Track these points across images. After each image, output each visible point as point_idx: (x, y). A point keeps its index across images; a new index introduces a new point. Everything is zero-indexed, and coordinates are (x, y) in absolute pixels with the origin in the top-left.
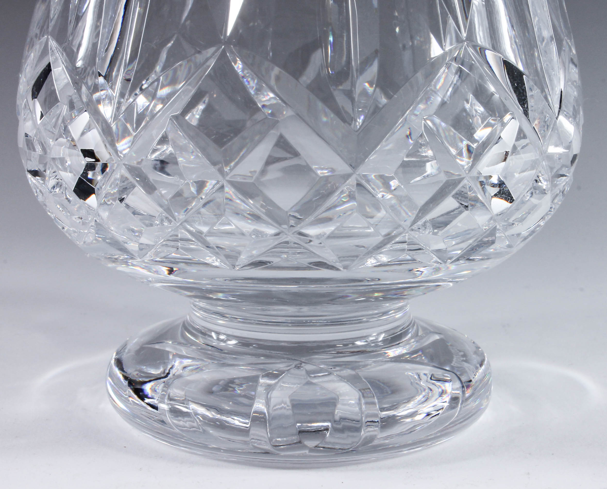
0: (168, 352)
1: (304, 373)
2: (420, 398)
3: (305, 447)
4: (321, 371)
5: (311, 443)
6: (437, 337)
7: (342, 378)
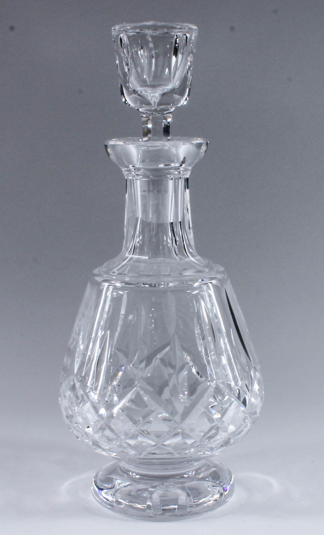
0: (113, 478)
1: (165, 486)
2: (210, 495)
3: (165, 515)
4: (171, 485)
5: (167, 514)
6: (214, 469)
7: (179, 488)
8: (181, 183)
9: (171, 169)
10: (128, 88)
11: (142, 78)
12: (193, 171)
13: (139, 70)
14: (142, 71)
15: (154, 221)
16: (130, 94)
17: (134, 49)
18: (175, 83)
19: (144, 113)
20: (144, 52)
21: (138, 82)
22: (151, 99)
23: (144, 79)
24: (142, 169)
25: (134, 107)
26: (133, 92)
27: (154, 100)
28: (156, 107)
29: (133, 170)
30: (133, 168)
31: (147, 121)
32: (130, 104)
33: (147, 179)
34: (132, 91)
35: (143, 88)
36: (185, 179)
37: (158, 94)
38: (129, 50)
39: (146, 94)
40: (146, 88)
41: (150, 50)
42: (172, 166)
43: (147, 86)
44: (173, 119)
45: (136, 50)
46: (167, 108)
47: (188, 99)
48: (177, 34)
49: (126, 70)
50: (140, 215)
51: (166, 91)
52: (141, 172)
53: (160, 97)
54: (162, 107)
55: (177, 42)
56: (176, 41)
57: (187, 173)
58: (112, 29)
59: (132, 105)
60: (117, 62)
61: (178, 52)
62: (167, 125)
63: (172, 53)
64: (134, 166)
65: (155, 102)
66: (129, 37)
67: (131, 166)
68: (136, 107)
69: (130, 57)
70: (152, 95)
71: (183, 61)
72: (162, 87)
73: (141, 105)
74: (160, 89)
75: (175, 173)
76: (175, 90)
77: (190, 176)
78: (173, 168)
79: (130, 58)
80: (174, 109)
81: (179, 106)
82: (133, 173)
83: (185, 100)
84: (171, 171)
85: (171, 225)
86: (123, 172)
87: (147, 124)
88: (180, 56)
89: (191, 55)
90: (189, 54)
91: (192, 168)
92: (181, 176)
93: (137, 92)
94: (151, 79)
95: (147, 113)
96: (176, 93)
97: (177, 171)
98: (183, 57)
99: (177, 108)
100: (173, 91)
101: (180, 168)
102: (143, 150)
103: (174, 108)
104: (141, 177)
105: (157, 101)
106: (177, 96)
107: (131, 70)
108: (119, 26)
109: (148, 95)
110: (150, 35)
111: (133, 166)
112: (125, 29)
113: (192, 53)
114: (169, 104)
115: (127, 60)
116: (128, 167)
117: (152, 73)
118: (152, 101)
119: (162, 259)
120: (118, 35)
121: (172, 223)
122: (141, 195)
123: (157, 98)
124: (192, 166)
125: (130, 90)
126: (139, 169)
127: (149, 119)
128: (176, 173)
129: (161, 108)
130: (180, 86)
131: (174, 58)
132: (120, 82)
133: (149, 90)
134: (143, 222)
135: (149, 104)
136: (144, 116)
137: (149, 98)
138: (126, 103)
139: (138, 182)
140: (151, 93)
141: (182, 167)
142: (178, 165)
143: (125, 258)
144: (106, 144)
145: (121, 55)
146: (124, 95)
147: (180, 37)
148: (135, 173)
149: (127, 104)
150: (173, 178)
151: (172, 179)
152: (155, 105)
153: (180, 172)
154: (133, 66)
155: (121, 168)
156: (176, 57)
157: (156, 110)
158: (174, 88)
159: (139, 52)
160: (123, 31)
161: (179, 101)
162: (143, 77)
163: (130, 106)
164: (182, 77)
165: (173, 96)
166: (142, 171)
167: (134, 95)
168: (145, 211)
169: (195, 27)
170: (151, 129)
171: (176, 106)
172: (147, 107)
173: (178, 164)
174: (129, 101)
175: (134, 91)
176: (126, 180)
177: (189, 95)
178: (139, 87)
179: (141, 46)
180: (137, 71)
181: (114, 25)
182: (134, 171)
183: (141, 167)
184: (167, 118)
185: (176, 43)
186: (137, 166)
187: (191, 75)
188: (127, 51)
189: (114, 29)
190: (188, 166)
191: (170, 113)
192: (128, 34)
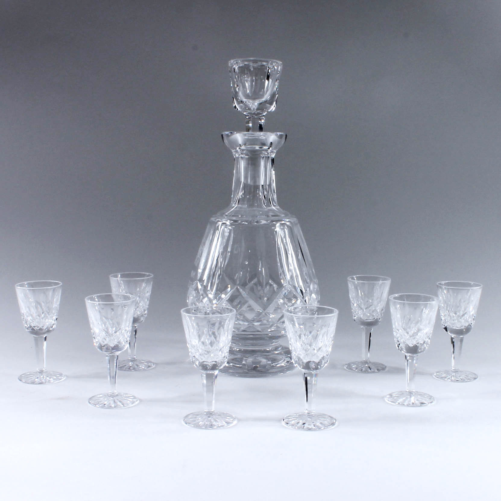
11: (246, 93)
12: (277, 153)
15: (252, 184)
16: (238, 102)
17: (242, 76)
18: (267, 97)
20: (248, 78)
21: (244, 96)
22: (252, 107)
25: (241, 111)
28: (255, 112)
31: (249, 121)
33: (247, 157)
35: (247, 100)
39: (249, 103)
40: (249, 100)
41: (252, 77)
43: (249, 98)
44: (265, 120)
46: (262, 112)
47: (275, 106)
48: (269, 66)
49: (237, 89)
50: (242, 180)
51: (261, 102)
53: (258, 105)
56: (268, 71)
60: (232, 85)
61: (270, 78)
62: (261, 124)
63: (266, 78)
65: (254, 108)
66: (239, 68)
69: (240, 81)
71: (272, 84)
73: (245, 110)
74: (258, 100)
77: (275, 156)
80: (266, 114)
81: (269, 111)
84: (263, 152)
87: (249, 124)
88: (270, 80)
90: (277, 80)
92: (269, 156)
93: (243, 102)
94: (252, 94)
95: (249, 115)
96: (268, 103)
98: (272, 81)
99: (268, 113)
100: (266, 102)
105: (256, 108)
106: (268, 105)
107: (240, 89)
108: (234, 60)
110: (252, 66)
114: (263, 110)
115: (238, 82)
116: (236, 149)
117: (253, 90)
120: (233, 66)
121: (263, 185)
123: (256, 106)
124: (277, 150)
125: (238, 100)
129: (258, 113)
130: (270, 100)
131: (267, 81)
132: (232, 96)
133: (251, 101)
134: (244, 184)
135: (250, 109)
136: (247, 117)
140: (252, 103)
143: (233, 207)
144: (222, 134)
145: (234, 80)
146: (234, 103)
147: (271, 68)
149: (236, 109)
152: (254, 110)
154: (241, 87)
155: (231, 150)
157: (254, 114)
158: (266, 100)
160: (235, 63)
161: (270, 108)
163: (238, 110)
164: (271, 94)
165: (266, 105)
167: (241, 104)
168: (246, 178)
169: (280, 62)
170: (251, 127)
171: (267, 111)
172: (249, 112)
174: (237, 107)
175: (241, 101)
177: (276, 104)
178: (245, 99)
180: (243, 90)
181: (230, 60)
184: (262, 119)
185: (268, 72)
187: (278, 94)
188: (238, 77)
189: (230, 62)
190: (274, 149)
191: (264, 116)
192: (238, 65)
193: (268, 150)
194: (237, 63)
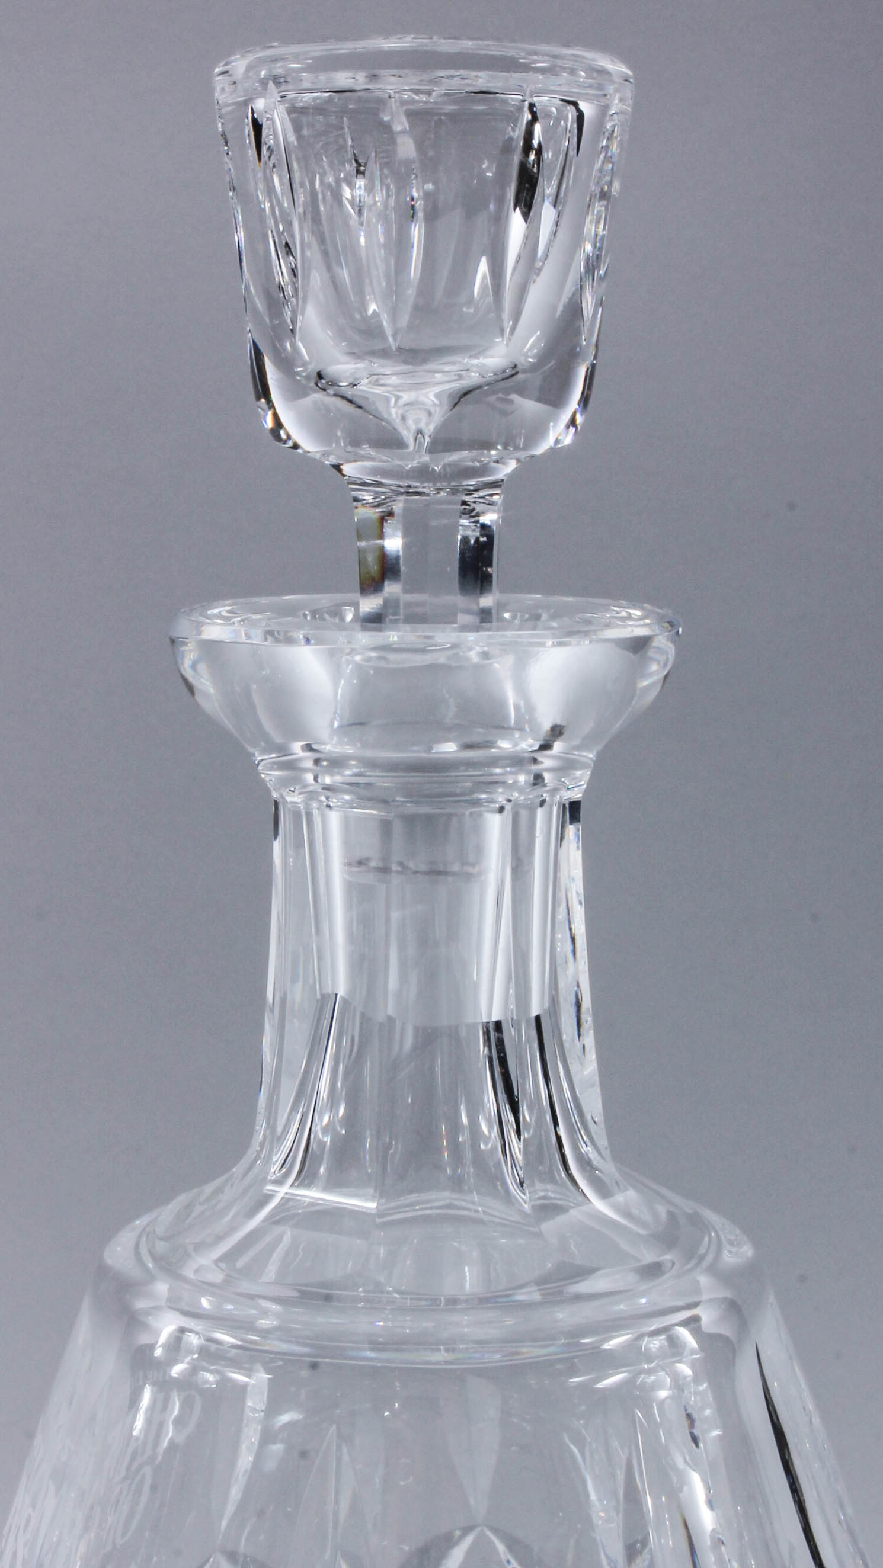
8: (544, 821)
9: (494, 762)
10: (286, 364)
11: (358, 316)
13: (345, 274)
14: (359, 277)
15: (409, 1014)
16: (296, 392)
17: (323, 175)
19: (369, 485)
20: (370, 189)
21: (341, 334)
22: (403, 418)
23: (365, 319)
24: (353, 762)
25: (318, 456)
26: (312, 384)
27: (417, 421)
28: (426, 458)
29: (309, 764)
30: (309, 754)
31: (382, 520)
32: (300, 442)
33: (376, 813)
34: (308, 378)
35: (360, 365)
36: (564, 805)
37: (437, 396)
38: (297, 176)
39: (378, 390)
40: (377, 365)
41: (401, 176)
42: (499, 748)
43: (384, 354)
44: (508, 511)
45: (331, 179)
46: (478, 464)
47: (579, 419)
48: (535, 99)
49: (283, 276)
50: (339, 981)
51: (473, 378)
52: (348, 772)
53: (446, 406)
54: (455, 457)
55: (535, 143)
57: (576, 778)
58: (217, 70)
59: (309, 445)
60: (240, 235)
62: (477, 540)
64: (315, 747)
65: (419, 432)
66: (296, 112)
67: (297, 747)
68: (325, 454)
69: (301, 210)
70: (406, 397)
71: (559, 234)
72: (452, 359)
73: (349, 448)
74: (447, 368)
75: (516, 782)
76: (520, 376)
77: (586, 792)
78: (506, 758)
79: (303, 219)
80: (515, 470)
82: (309, 777)
83: (568, 427)
84: (498, 771)
85: (492, 1033)
86: (260, 768)
88: (547, 213)
89: (598, 207)
91: (600, 757)
92: (545, 793)
93: (334, 383)
94: (404, 320)
95: (379, 484)
96: (522, 391)
97: (528, 773)
99: (529, 465)
100: (510, 376)
101: (539, 759)
102: (356, 663)
103: (512, 465)
104: (347, 797)
105: (432, 427)
106: (528, 406)
107: (307, 277)
108: (251, 58)
109: (388, 400)
110: (403, 103)
111: (309, 748)
112: (279, 69)
113: (604, 195)
114: (488, 445)
115: (289, 224)
116: (282, 750)
117: (411, 292)
118: (408, 429)
119: (445, 1196)
120: (246, 103)
121: (498, 1025)
122: (350, 888)
123: (430, 414)
124: (599, 747)
125: (298, 373)
126: (337, 763)
127: (391, 514)
128: (522, 778)
129: (450, 465)
130: (543, 359)
131: (516, 218)
132: (251, 332)
133: (392, 373)
135: (390, 441)
136: (369, 498)
137: (393, 411)
138: (278, 438)
139: (334, 818)
140: (398, 387)
141: (548, 752)
142: (531, 746)
144: (174, 632)
145: (259, 203)
146: (269, 402)
147: (548, 115)
148: (316, 779)
149: (285, 442)
150: (508, 807)
151: (501, 809)
152: (421, 445)
153: (538, 779)
154: (314, 254)
155: (250, 749)
156: (526, 215)
157: (423, 473)
159: (347, 193)
160: (264, 83)
161: (538, 431)
162: (366, 311)
163: (299, 451)
164: (555, 308)
165: (511, 402)
166: (355, 770)
167: (318, 396)
169: (618, 68)
170: (397, 558)
171: (522, 455)
172: (383, 459)
173: (530, 741)
174: (292, 428)
175: (320, 376)
176: (276, 804)
177: (585, 400)
178: (346, 358)
179: (357, 161)
180: (335, 284)
181: (225, 50)
182: (315, 768)
183: (350, 750)
186: (328, 748)
187: (600, 303)
188: (287, 181)
189: (225, 73)
190: (578, 748)
191: (495, 484)
192: (291, 96)
193: (539, 756)
194: (277, 80)
